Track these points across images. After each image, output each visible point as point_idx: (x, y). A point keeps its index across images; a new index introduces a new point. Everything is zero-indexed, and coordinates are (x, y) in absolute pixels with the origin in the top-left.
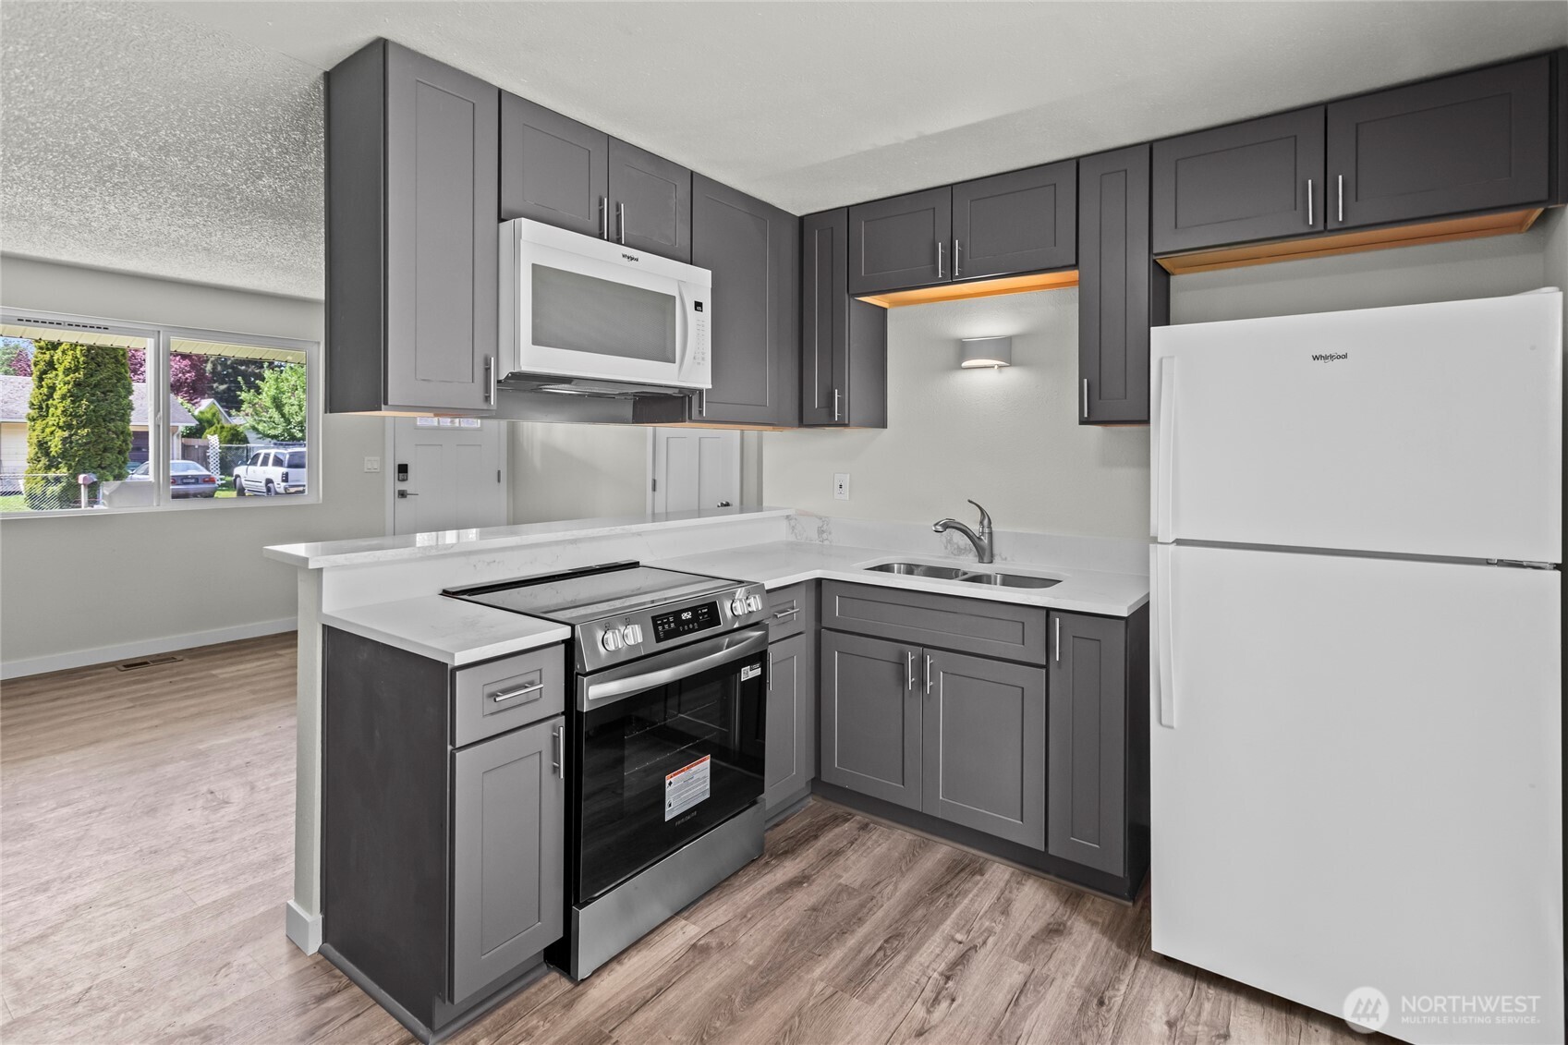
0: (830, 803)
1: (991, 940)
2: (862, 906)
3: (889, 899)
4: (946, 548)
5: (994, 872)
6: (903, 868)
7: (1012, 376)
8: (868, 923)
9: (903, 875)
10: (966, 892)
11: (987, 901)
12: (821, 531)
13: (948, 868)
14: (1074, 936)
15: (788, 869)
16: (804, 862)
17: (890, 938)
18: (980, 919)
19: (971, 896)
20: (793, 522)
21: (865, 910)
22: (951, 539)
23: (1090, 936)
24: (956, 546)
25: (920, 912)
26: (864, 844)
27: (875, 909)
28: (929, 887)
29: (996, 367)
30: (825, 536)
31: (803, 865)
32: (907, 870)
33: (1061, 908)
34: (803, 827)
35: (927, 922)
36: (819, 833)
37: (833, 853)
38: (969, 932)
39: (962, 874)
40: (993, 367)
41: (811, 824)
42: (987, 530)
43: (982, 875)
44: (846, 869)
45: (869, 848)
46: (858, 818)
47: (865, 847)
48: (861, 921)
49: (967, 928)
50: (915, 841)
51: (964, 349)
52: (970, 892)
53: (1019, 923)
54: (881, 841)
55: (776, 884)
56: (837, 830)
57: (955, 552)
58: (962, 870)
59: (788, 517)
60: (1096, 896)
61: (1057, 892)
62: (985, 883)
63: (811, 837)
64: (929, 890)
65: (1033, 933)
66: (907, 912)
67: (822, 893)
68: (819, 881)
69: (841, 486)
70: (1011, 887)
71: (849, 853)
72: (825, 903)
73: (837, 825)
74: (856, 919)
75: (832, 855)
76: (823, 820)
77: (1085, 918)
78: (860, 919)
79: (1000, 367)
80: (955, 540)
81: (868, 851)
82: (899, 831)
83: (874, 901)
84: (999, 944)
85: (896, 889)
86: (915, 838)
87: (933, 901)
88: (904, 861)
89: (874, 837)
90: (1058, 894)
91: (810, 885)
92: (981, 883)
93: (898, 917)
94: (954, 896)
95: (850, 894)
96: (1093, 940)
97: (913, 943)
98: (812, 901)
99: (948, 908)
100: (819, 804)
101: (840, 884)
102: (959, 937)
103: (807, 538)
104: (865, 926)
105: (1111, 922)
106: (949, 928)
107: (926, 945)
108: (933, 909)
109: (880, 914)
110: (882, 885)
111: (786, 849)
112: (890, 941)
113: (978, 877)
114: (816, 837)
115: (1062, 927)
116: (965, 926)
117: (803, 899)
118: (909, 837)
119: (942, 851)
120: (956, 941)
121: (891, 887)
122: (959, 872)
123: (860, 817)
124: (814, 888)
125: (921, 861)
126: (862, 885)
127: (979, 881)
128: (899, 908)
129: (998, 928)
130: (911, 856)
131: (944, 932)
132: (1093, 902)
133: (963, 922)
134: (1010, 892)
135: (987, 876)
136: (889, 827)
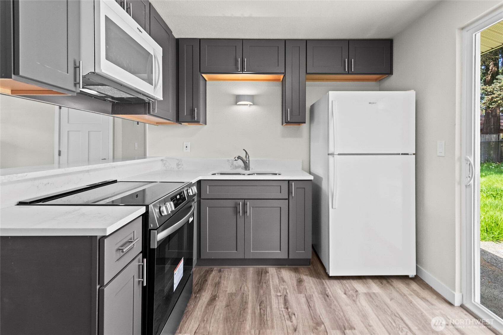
0: (202, 267)
1: (288, 291)
2: (242, 298)
3: (249, 292)
4: (231, 167)
5: (271, 271)
6: (244, 280)
7: (254, 108)
8: (249, 302)
9: (246, 282)
10: (269, 279)
11: (276, 281)
12: (178, 165)
13: (257, 274)
14: (306, 280)
15: (205, 297)
16: (209, 291)
17: (260, 304)
18: (279, 286)
19: (271, 280)
20: (164, 162)
21: (245, 298)
22: (233, 164)
23: (309, 279)
24: (235, 166)
25: (261, 292)
26: (225, 277)
27: (247, 297)
28: (257, 282)
29: (249, 105)
30: (180, 166)
31: (210, 292)
32: (246, 280)
33: (296, 274)
34: (198, 279)
35: (266, 294)
36: (206, 279)
37: (217, 284)
38: (280, 291)
39: (263, 275)
40: (248, 105)
41: (200, 277)
42: (248, 159)
43: (268, 273)
44: (226, 287)
45: (227, 278)
46: (215, 269)
47: (226, 278)
48: (246, 303)
49: (278, 291)
50: (240, 269)
51: (238, 98)
52: (270, 279)
53: (290, 283)
54: (230, 274)
55: (206, 303)
56: (212, 275)
57: (234, 168)
58: (262, 273)
59: (162, 160)
60: (301, 267)
61: (291, 269)
62: (271, 275)
63: (204, 281)
64: (258, 284)
65: (296, 284)
66: (258, 293)
67: (225, 299)
68: (220, 295)
69: (187, 147)
70: (279, 273)
71: (222, 281)
72: (229, 302)
73: (210, 274)
74: (244, 303)
75: (217, 285)
76: (204, 273)
77: (303, 274)
78: (245, 302)
79: (250, 105)
80: (234, 164)
81: (228, 278)
82: (233, 268)
83: (245, 294)
84: (291, 292)
85: (248, 288)
86: (239, 269)
87: (262, 287)
88: (243, 278)
89: (226, 273)
90: (292, 271)
91: (219, 298)
92: (270, 275)
93: (256, 296)
94: (266, 282)
95: (235, 295)
96: (311, 280)
97: (268, 302)
98: (224, 303)
99: (268, 286)
100: (197, 269)
101: (229, 293)
102: (279, 294)
103: (171, 168)
104: (249, 303)
105: (310, 273)
106: (274, 293)
107: (272, 301)
108: (264, 289)
109: (250, 298)
110: (242, 288)
111: (198, 289)
112: (261, 305)
113: (268, 274)
114: (206, 280)
115: (301, 280)
116: (277, 290)
117: (220, 304)
118: (238, 269)
119: (251, 270)
120: (279, 296)
121: (246, 288)
122: (261, 275)
123: (216, 268)
124: (221, 298)
125: (248, 275)
126: (236, 291)
127: (269, 275)
128: (254, 293)
129: (286, 287)
130: (243, 274)
131: (273, 295)
132: (301, 269)
133: (276, 290)
134: (280, 275)
135: (270, 273)
136: (228, 268)
